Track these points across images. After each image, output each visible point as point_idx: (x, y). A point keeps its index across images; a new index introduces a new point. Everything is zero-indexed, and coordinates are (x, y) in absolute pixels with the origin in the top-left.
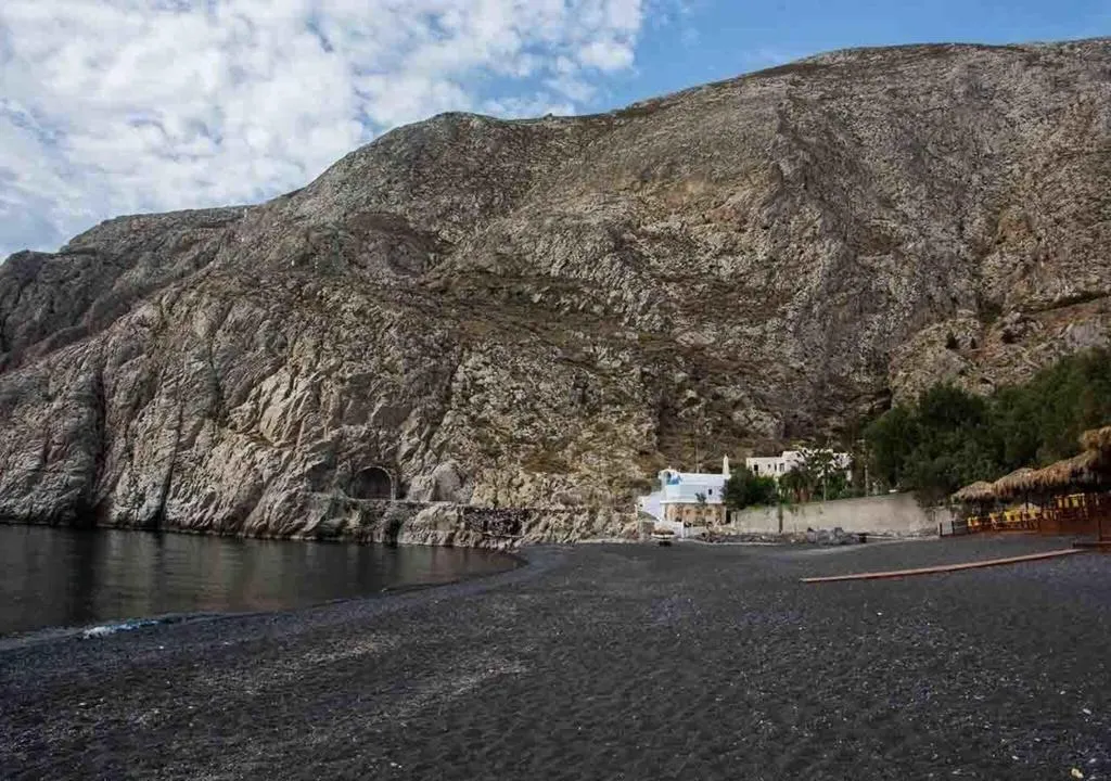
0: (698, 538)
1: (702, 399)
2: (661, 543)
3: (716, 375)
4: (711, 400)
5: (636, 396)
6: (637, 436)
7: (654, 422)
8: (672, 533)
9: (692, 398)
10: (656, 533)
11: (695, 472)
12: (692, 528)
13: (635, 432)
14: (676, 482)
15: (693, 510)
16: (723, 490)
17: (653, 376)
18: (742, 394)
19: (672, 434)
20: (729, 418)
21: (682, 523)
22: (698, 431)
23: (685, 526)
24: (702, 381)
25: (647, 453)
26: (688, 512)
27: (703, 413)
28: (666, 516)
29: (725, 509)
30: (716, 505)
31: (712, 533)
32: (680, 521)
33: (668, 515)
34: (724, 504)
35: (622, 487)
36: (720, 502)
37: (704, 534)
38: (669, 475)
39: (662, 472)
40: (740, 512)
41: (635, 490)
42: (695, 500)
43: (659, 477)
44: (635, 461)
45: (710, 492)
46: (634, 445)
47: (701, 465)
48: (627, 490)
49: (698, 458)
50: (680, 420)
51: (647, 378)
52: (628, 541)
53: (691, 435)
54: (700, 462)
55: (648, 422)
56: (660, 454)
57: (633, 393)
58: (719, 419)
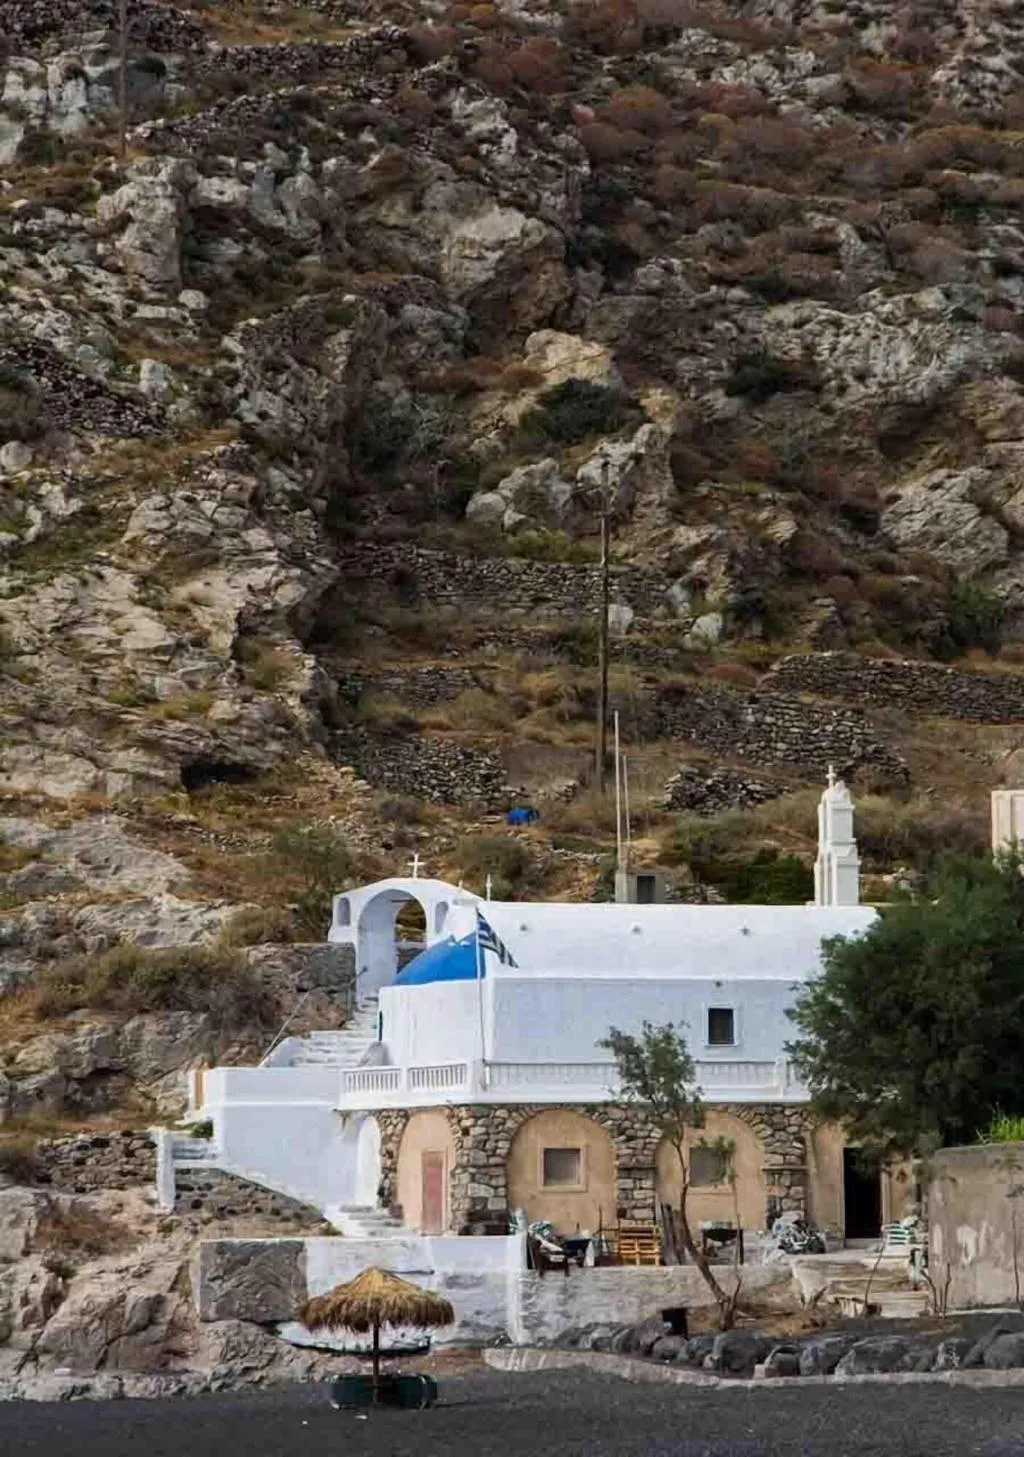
0: (630, 1343)
1: (656, 398)
2: (352, 1390)
3: (760, 223)
4: (720, 402)
5: (149, 375)
6: (165, 656)
7: (292, 558)
8: (436, 1314)
9: (571, 390)
10: (318, 1316)
11: (604, 892)
12: (591, 1277)
13: (148, 630)
14: (460, 963)
15: (597, 1148)
16: (817, 1012)
17: (272, 237)
18: (957, 354)
19: (417, 639)
20: (862, 519)
21: (513, 1246)
22: (621, 614)
23: (537, 1260)
24: (649, 274)
25: (241, 773)
26: (557, 1162)
27: (661, 491)
28: (387, 1195)
29: (834, 1140)
30: (768, 1114)
31: (736, 1309)
32: (500, 1226)
33: (411, 1195)
34: (826, 1108)
35: (46, 1012)
36: (801, 1094)
37: (677, 1319)
38: (412, 919)
39: (360, 897)
40: (941, 1159)
41: (151, 1028)
42: (605, 1086)
43: (340, 935)
44: (152, 828)
45: (721, 1024)
46: (137, 720)
47: (650, 844)
48: (90, 1028)
49: (623, 797)
50: (489, 540)
51: (230, 249)
52: (101, 1385)
53: (572, 645)
54: (639, 824)
55: (249, 558)
56: (340, 777)
57: (120, 359)
58: (784, 529)
